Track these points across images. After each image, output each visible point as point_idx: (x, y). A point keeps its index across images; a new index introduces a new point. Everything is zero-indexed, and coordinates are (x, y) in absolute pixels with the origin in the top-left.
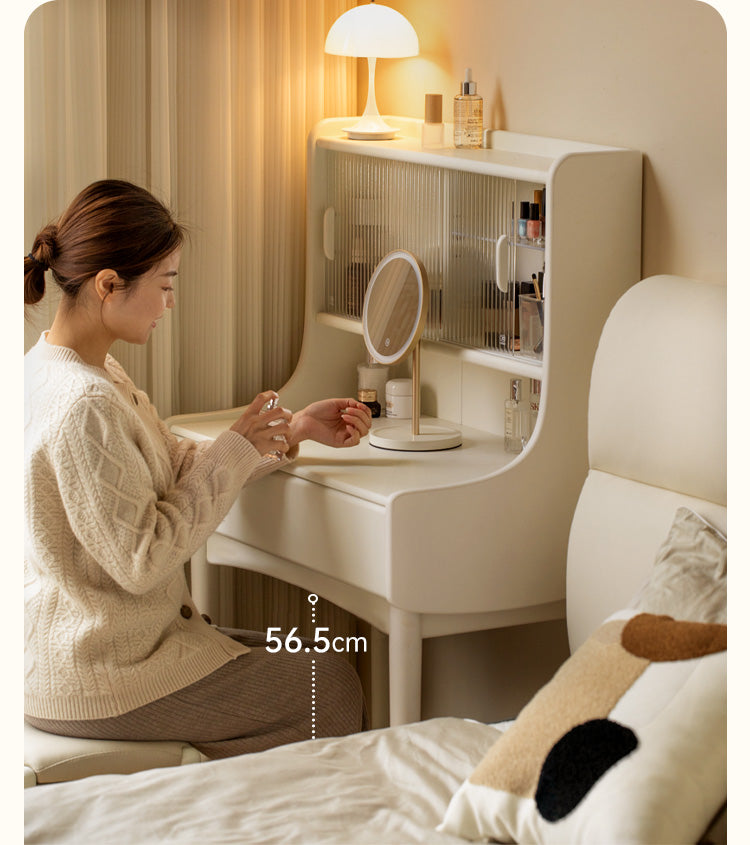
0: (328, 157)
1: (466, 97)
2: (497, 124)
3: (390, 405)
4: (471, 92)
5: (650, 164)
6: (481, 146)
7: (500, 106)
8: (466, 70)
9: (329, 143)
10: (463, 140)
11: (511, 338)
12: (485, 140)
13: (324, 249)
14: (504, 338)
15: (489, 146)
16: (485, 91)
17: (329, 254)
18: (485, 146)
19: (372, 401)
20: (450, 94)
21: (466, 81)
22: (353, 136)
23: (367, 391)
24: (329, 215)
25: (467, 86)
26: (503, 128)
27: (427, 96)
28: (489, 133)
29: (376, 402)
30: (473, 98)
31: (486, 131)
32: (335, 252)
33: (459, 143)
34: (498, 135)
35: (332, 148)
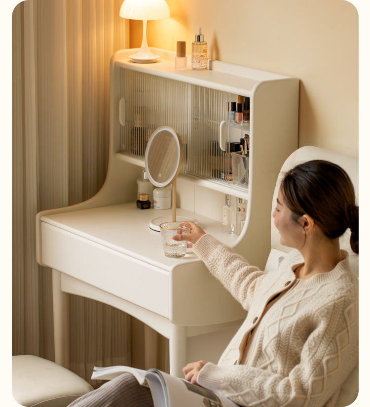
0: (121, 72)
1: (199, 43)
2: (214, 57)
3: (156, 202)
4: (201, 40)
5: (303, 85)
6: (206, 69)
7: (216, 47)
8: (198, 29)
9: (122, 64)
10: (196, 66)
11: (227, 174)
12: (208, 65)
13: (119, 119)
14: (223, 175)
15: (211, 69)
16: (208, 39)
17: (122, 122)
18: (208, 69)
19: (146, 200)
20: (190, 41)
21: (198, 34)
22: (135, 61)
23: (143, 194)
24: (122, 102)
25: (199, 37)
26: (218, 59)
27: (178, 42)
28: (211, 62)
29: (148, 200)
30: (202, 43)
31: (209, 60)
32: (125, 121)
33: (195, 67)
34: (216, 64)
35: (124, 67)
